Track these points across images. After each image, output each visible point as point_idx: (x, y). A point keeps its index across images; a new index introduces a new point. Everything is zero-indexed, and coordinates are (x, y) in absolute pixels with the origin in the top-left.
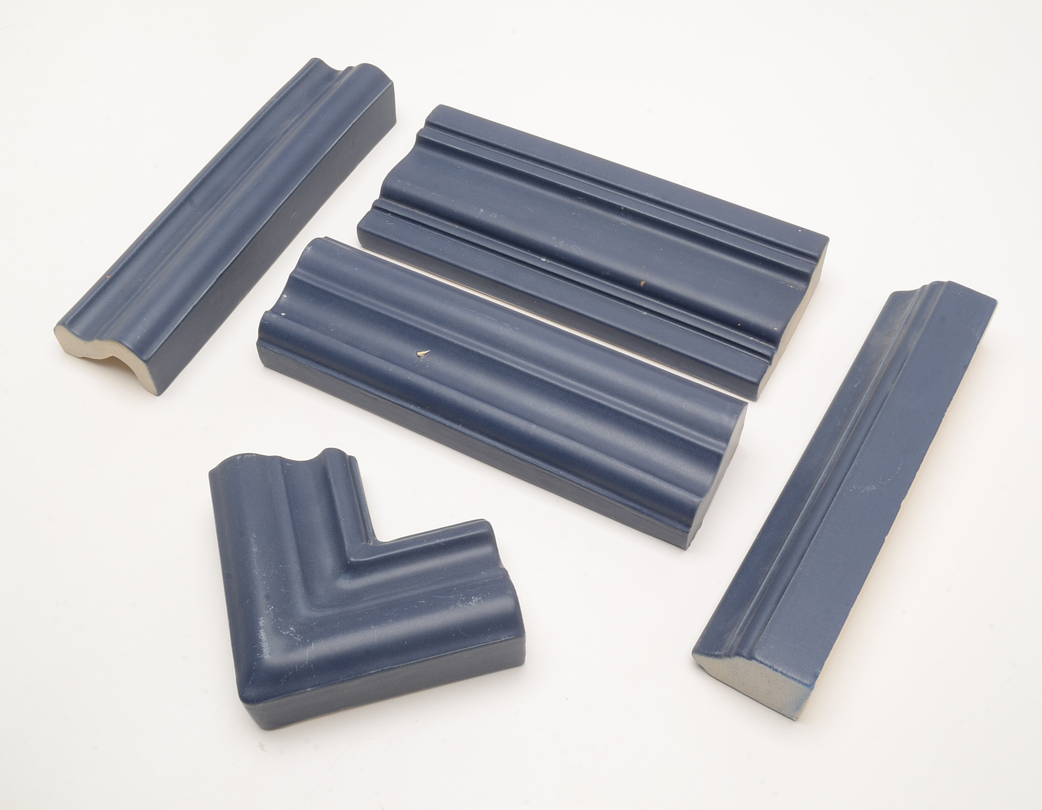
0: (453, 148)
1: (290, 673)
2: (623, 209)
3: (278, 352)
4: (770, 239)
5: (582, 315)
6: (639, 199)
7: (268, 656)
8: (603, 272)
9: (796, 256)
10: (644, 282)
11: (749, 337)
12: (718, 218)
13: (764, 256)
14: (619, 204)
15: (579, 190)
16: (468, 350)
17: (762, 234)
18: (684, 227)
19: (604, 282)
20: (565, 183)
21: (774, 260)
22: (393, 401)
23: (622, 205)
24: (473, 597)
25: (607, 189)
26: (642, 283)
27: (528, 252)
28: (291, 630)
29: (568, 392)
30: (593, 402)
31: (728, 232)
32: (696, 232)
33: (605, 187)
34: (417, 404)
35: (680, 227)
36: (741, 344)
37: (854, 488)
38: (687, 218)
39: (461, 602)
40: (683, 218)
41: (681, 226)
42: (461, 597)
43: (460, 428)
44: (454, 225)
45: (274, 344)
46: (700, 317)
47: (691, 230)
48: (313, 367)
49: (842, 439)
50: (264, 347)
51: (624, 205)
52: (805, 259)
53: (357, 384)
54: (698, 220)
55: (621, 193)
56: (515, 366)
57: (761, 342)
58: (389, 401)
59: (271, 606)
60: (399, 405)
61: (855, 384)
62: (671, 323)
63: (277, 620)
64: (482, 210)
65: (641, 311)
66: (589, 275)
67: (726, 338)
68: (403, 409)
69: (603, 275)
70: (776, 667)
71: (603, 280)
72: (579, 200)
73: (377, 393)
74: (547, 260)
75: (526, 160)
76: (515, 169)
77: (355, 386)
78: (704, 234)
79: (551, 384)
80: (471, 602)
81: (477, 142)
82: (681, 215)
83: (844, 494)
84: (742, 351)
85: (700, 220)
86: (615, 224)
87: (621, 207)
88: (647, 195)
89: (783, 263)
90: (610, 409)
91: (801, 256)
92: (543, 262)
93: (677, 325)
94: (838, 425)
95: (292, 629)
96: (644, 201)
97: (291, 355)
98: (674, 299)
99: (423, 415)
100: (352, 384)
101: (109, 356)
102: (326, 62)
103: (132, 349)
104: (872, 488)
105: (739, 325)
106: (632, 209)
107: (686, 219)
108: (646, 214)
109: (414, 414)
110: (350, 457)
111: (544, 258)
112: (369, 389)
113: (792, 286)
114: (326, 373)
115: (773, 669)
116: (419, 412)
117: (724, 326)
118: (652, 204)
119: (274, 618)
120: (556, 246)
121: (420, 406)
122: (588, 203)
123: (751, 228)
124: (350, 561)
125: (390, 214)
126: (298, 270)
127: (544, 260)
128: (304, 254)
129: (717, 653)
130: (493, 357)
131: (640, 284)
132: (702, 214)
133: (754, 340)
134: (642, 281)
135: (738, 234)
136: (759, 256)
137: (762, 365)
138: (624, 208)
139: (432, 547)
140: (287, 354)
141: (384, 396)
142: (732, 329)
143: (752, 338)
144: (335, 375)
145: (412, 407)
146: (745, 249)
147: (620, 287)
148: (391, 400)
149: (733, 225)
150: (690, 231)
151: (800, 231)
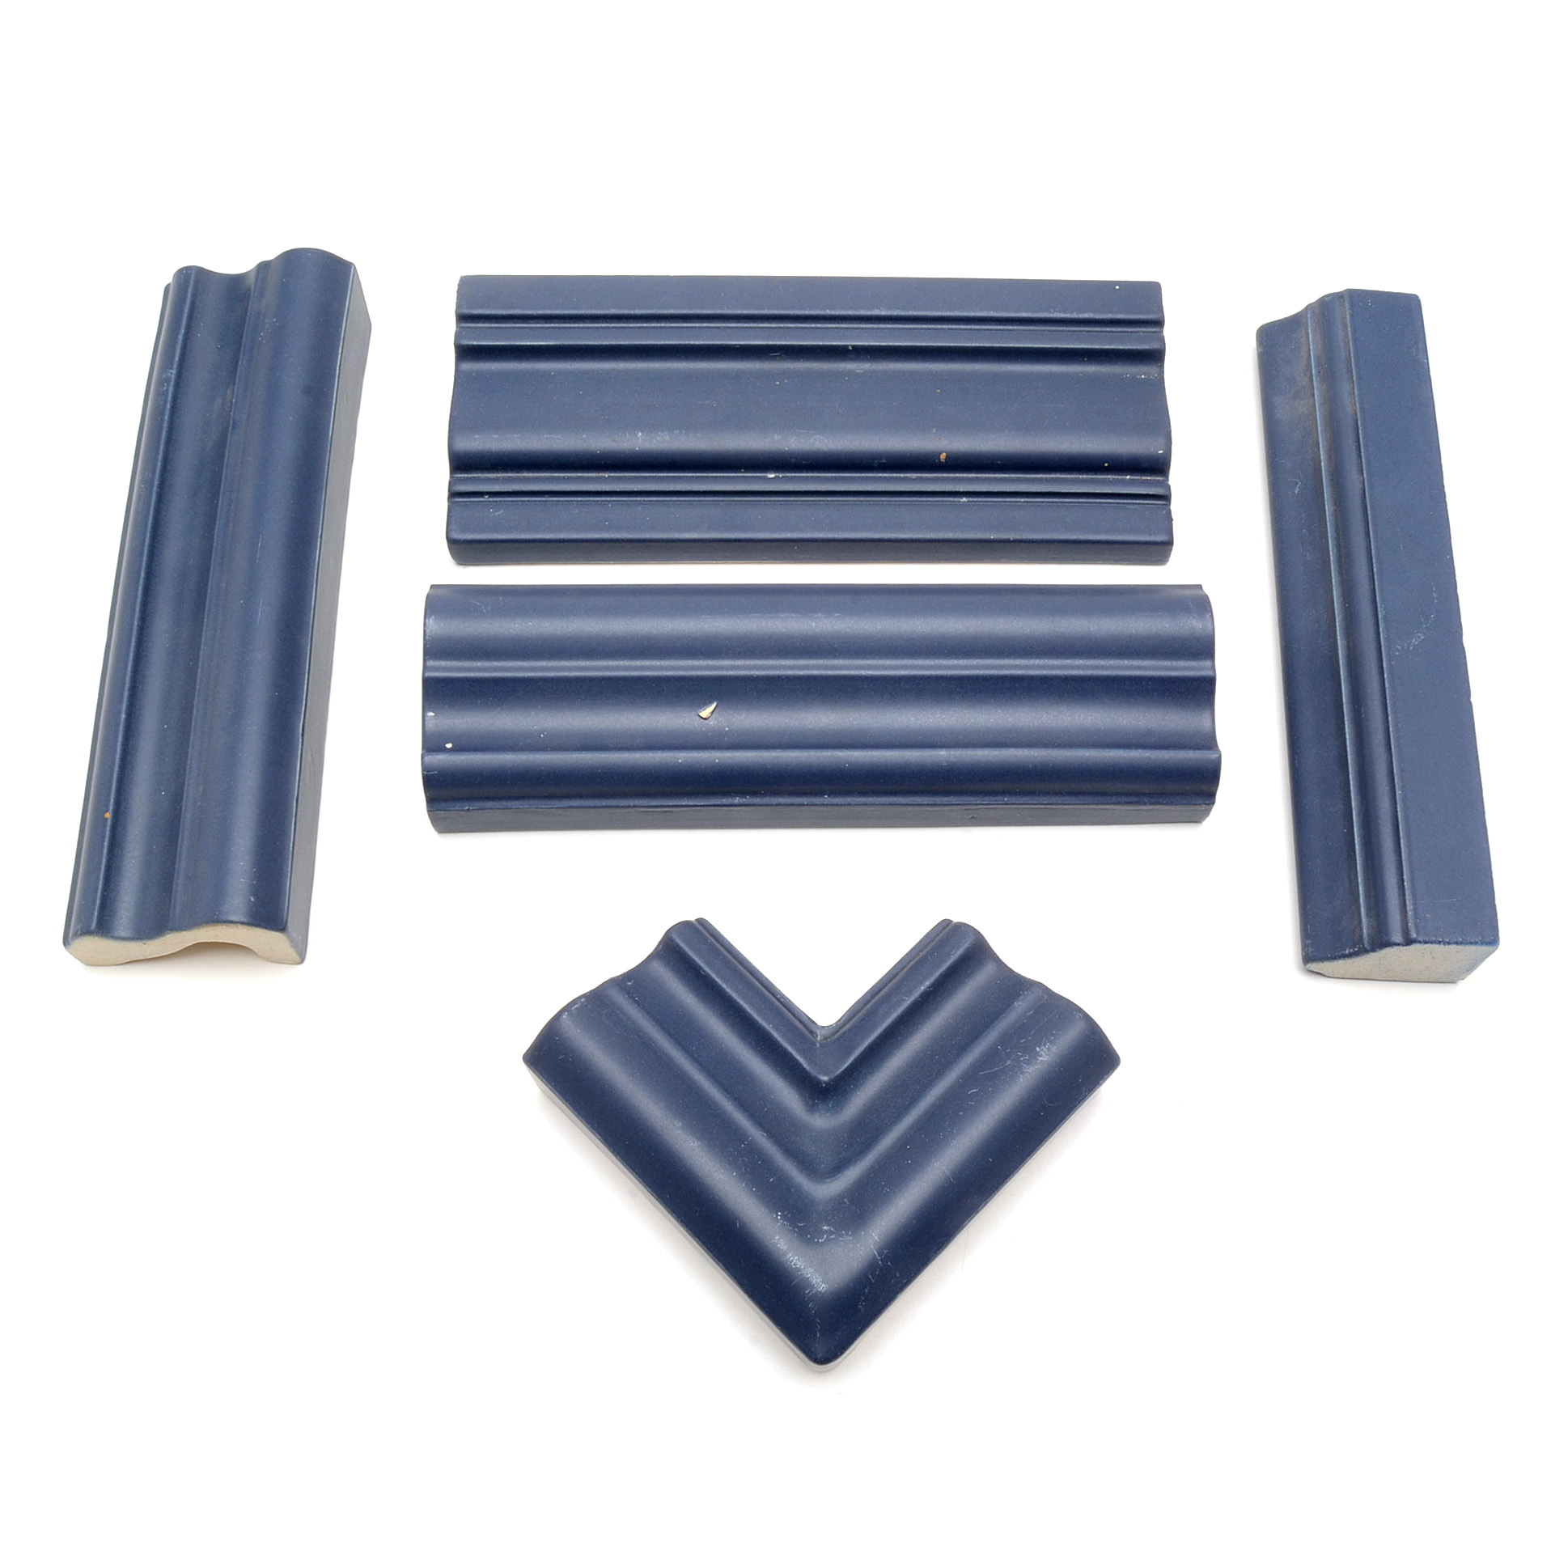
0: (530, 346)
1: (866, 1291)
2: (850, 348)
3: (471, 808)
4: (1086, 316)
5: (880, 540)
6: (866, 323)
7: (823, 1285)
8: (876, 461)
9: (1130, 330)
10: (945, 454)
11: (1123, 477)
12: (997, 311)
13: (1089, 347)
14: (842, 343)
15: (771, 343)
16: (778, 678)
17: (1072, 312)
18: (956, 345)
19: (880, 475)
20: (743, 340)
21: (1107, 347)
22: (702, 804)
23: (848, 343)
24: (1038, 1049)
25: (808, 326)
26: (943, 457)
27: (742, 472)
28: (826, 1231)
29: (961, 678)
30: (1003, 678)
31: (1019, 328)
32: (978, 345)
33: (805, 323)
34: (743, 794)
35: (950, 347)
36: (1121, 492)
37: (1400, 648)
38: (950, 327)
39: (1028, 1064)
40: (944, 329)
41: (952, 344)
42: (1021, 1056)
43: (826, 799)
44: (602, 474)
45: (460, 799)
46: (1043, 474)
47: (969, 345)
48: (543, 807)
49: (1333, 580)
50: (445, 810)
51: (850, 343)
52: (1144, 329)
53: (631, 802)
54: (967, 324)
55: (834, 323)
56: (863, 673)
57: (1144, 478)
58: (696, 806)
59: (777, 1213)
60: (715, 806)
61: (1295, 489)
62: (1008, 499)
63: (798, 1227)
64: (640, 434)
65: (956, 499)
66: (853, 473)
67: (1097, 491)
68: (725, 808)
69: (876, 465)
70: (1447, 940)
71: (877, 472)
72: (774, 358)
73: (671, 803)
74: (777, 475)
75: (657, 322)
76: (651, 345)
77: (629, 807)
78: (990, 345)
79: (929, 678)
80: (1039, 1056)
81: (562, 321)
82: (939, 326)
83: (1393, 663)
84: (1126, 501)
85: (971, 325)
86: (848, 376)
87: (848, 346)
88: (876, 312)
89: (1121, 347)
90: (1032, 678)
91: (1136, 327)
92: (771, 480)
93: (1018, 500)
94: (1308, 559)
95: (825, 1228)
96: (875, 323)
97: (496, 804)
98: (999, 462)
99: (761, 805)
100: (623, 807)
101: (191, 944)
102: (206, 267)
103: (246, 921)
104: (1419, 637)
105: (1106, 465)
106: (867, 344)
107: (949, 329)
108: (890, 344)
109: (743, 808)
110: (698, 920)
111: (770, 473)
112: (654, 803)
113: (1143, 376)
114: (571, 807)
115: (1444, 944)
116: (751, 803)
117: (1083, 474)
118: (888, 323)
119: (794, 1228)
120: (787, 449)
121: (749, 794)
122: (790, 358)
123: (1052, 310)
124: (825, 1082)
125: (486, 497)
126: (430, 663)
127: (772, 476)
128: (428, 634)
129: (1347, 952)
130: (824, 672)
131: (940, 459)
132: (971, 314)
133: (1133, 477)
134: (941, 453)
135: (1035, 325)
136: (1083, 349)
137: (1164, 512)
138: (853, 346)
139: (919, 1001)
140: (490, 804)
141: (684, 803)
142: (1095, 474)
143: (1128, 477)
144: (587, 805)
145: (737, 800)
146: (1059, 346)
147: (907, 473)
148: (698, 804)
149: (1024, 315)
150: (967, 347)
151: (1117, 287)
